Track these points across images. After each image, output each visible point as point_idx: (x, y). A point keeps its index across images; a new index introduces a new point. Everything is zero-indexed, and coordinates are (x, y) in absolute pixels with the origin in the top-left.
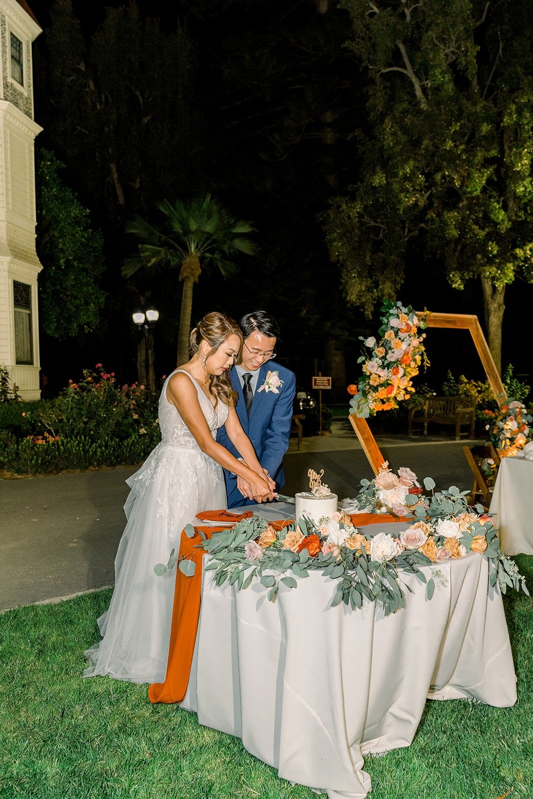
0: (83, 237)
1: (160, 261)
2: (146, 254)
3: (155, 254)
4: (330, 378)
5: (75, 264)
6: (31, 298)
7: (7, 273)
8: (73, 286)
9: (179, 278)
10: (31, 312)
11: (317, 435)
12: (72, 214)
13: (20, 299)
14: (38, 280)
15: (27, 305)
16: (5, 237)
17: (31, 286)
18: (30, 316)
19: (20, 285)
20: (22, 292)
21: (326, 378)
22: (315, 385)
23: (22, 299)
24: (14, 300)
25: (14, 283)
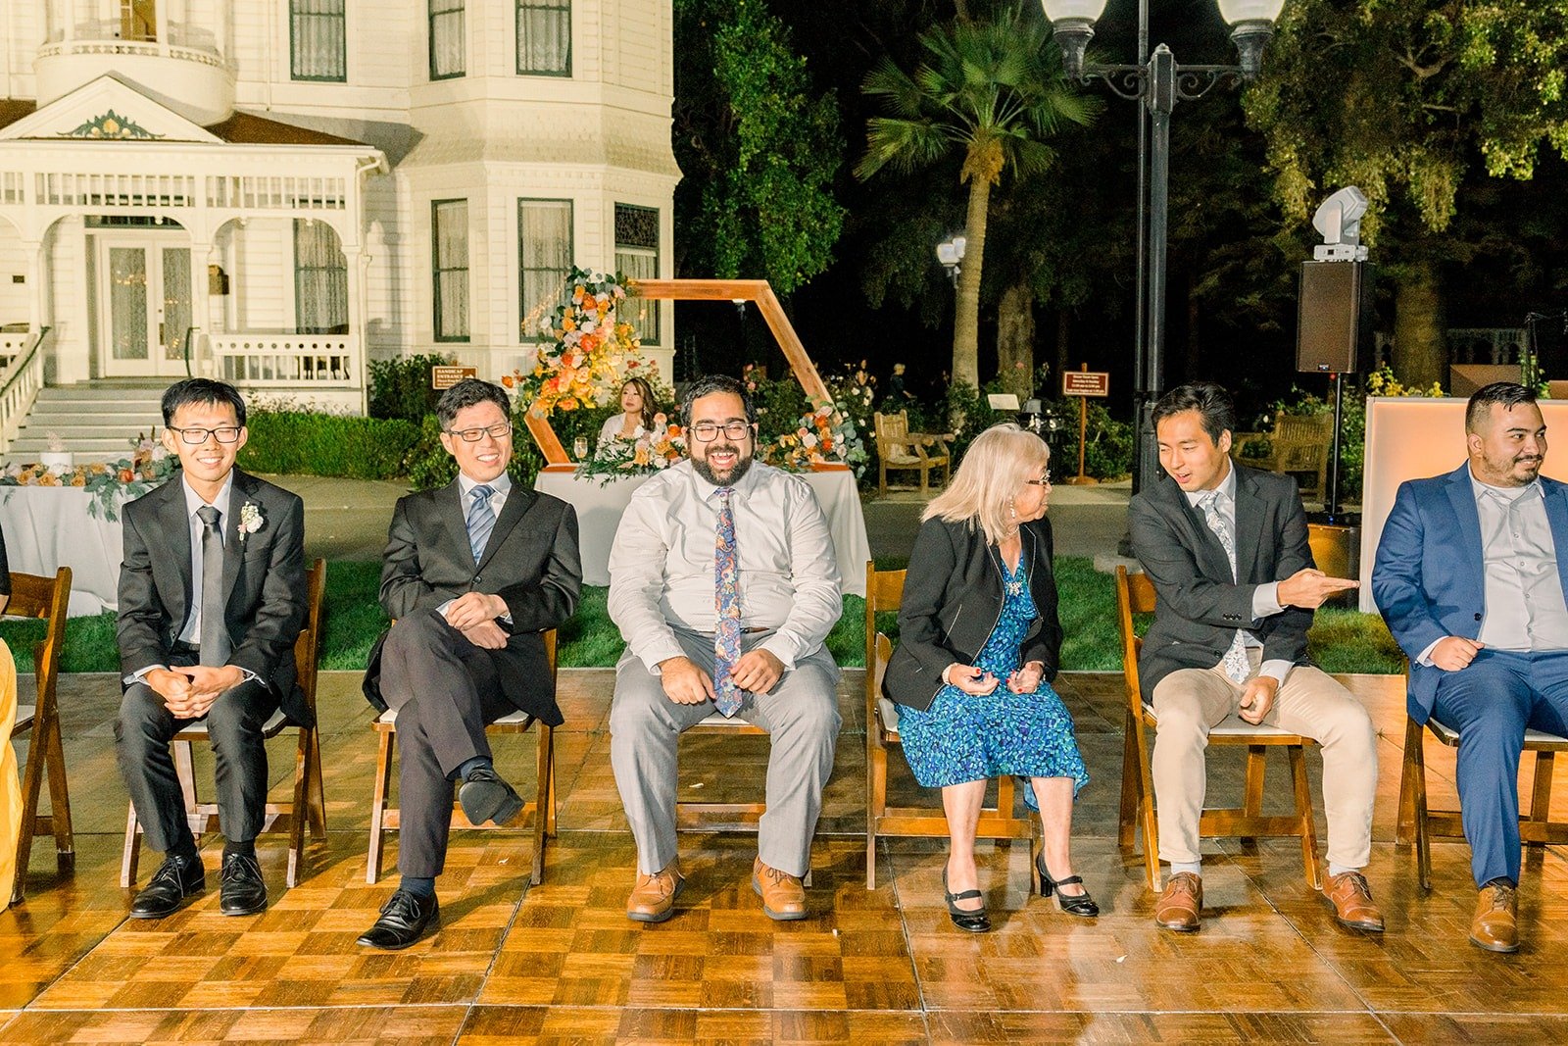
0: (787, 108)
1: (904, 149)
2: (879, 136)
3: (896, 135)
4: (1106, 375)
5: (773, 160)
6: (657, 231)
7: (600, 191)
8: (772, 201)
9: (959, 178)
10: (658, 253)
11: (1070, 483)
12: (764, 71)
13: (631, 233)
14: (674, 198)
15: (651, 241)
16: (599, 131)
17: (658, 209)
18: (656, 260)
19: (633, 209)
20: (636, 220)
21: (1095, 375)
22: (1069, 387)
23: (636, 234)
24: (617, 235)
25: (616, 207)
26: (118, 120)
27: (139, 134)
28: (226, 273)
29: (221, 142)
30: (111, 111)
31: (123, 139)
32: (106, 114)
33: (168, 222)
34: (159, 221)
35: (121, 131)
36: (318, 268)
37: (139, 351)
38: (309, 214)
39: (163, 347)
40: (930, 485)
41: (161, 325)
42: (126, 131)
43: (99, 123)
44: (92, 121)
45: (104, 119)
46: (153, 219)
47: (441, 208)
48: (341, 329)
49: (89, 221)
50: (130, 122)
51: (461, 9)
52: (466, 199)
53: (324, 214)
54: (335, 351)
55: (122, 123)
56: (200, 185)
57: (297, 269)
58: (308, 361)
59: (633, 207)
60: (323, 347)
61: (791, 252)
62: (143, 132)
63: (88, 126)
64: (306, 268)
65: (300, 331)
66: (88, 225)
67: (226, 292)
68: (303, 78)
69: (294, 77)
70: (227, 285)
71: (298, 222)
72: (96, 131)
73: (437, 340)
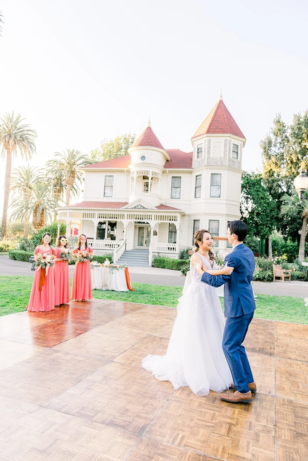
2: (283, 209)
7: (225, 219)
9: (301, 218)
26: (141, 205)
28: (157, 232)
29: (157, 209)
31: (141, 209)
32: (139, 204)
33: (147, 223)
34: (146, 223)
36: (173, 232)
37: (142, 245)
38: (171, 222)
39: (146, 244)
40: (285, 280)
41: (146, 241)
42: (142, 208)
44: (137, 206)
45: (139, 205)
46: (145, 222)
47: (195, 221)
48: (175, 243)
49: (135, 222)
50: (143, 206)
51: (201, 186)
52: (199, 220)
53: (173, 222)
54: (174, 247)
55: (141, 206)
56: (153, 216)
57: (169, 232)
58: (169, 248)
60: (172, 245)
61: (264, 231)
62: (145, 208)
63: (136, 207)
64: (171, 232)
65: (169, 243)
66: (135, 223)
67: (157, 235)
68: (173, 198)
69: (171, 198)
70: (157, 234)
71: (170, 223)
72: (137, 207)
73: (193, 245)
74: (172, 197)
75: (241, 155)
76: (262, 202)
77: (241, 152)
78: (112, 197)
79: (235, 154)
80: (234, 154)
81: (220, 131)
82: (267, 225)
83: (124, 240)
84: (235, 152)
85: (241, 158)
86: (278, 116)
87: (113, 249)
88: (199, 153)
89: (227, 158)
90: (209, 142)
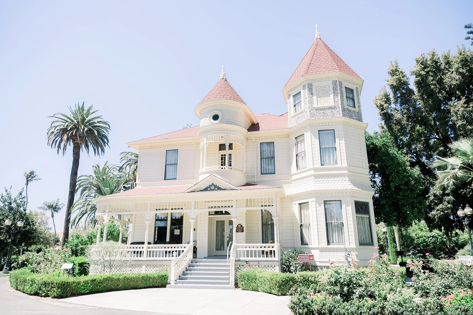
7: (350, 197)
10: (370, 216)
13: (360, 210)
14: (373, 199)
15: (367, 212)
17: (368, 202)
18: (369, 218)
20: (362, 206)
23: (362, 210)
24: (356, 211)
25: (355, 202)
27: (219, 189)
28: (243, 226)
29: (239, 189)
30: (213, 184)
33: (227, 213)
34: (224, 212)
35: (215, 189)
36: (268, 225)
37: (222, 249)
38: (263, 208)
41: (228, 241)
43: (210, 186)
44: (208, 186)
45: (211, 185)
47: (302, 205)
48: (273, 242)
50: (217, 186)
51: (305, 151)
52: (308, 202)
53: (267, 208)
54: (271, 249)
55: (215, 186)
56: (234, 202)
57: (263, 225)
58: (263, 252)
59: (360, 202)
60: (268, 247)
62: (221, 188)
63: (207, 188)
64: (265, 224)
65: (263, 243)
66: (209, 215)
67: (243, 231)
68: (264, 174)
69: (262, 174)
70: (243, 229)
71: (262, 210)
72: (209, 189)
73: (302, 244)
74: (263, 172)
75: (359, 103)
76: (400, 170)
77: (358, 99)
78: (176, 179)
79: (351, 102)
80: (348, 101)
81: (324, 70)
82: (413, 205)
83: (192, 243)
84: (349, 98)
85: (359, 107)
86: (394, 63)
87: (171, 258)
88: (297, 105)
89: (340, 105)
90: (310, 87)
